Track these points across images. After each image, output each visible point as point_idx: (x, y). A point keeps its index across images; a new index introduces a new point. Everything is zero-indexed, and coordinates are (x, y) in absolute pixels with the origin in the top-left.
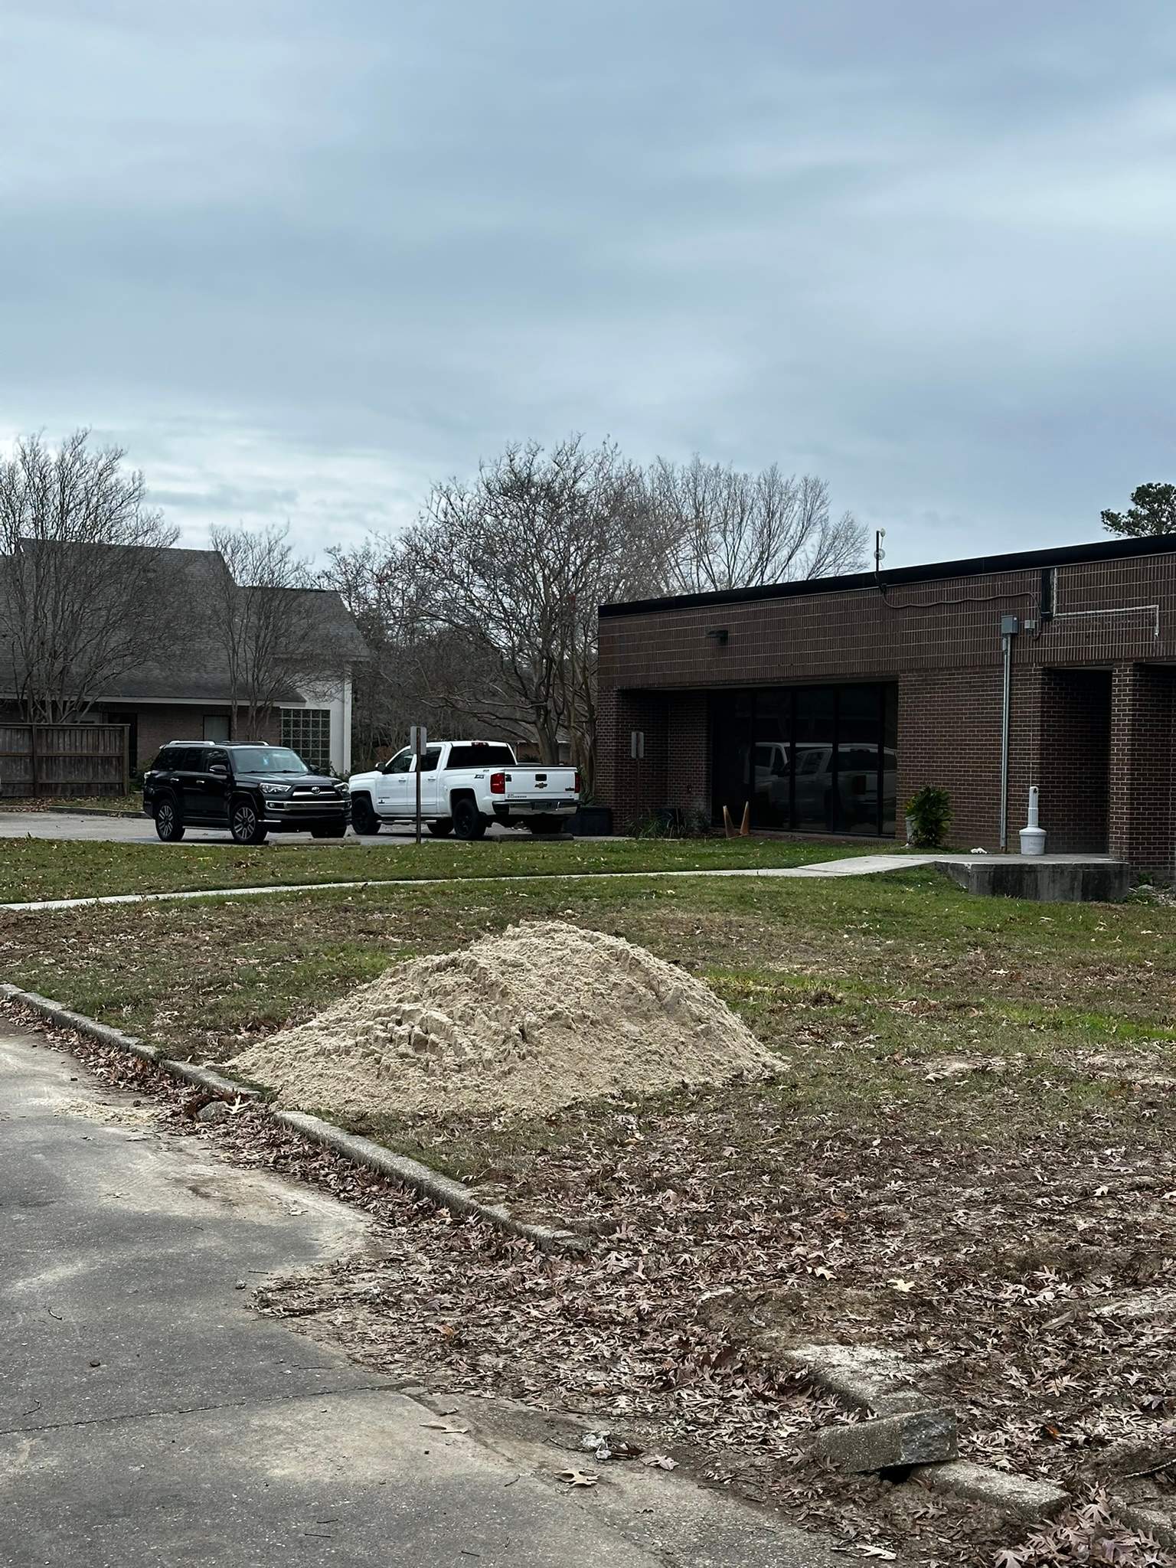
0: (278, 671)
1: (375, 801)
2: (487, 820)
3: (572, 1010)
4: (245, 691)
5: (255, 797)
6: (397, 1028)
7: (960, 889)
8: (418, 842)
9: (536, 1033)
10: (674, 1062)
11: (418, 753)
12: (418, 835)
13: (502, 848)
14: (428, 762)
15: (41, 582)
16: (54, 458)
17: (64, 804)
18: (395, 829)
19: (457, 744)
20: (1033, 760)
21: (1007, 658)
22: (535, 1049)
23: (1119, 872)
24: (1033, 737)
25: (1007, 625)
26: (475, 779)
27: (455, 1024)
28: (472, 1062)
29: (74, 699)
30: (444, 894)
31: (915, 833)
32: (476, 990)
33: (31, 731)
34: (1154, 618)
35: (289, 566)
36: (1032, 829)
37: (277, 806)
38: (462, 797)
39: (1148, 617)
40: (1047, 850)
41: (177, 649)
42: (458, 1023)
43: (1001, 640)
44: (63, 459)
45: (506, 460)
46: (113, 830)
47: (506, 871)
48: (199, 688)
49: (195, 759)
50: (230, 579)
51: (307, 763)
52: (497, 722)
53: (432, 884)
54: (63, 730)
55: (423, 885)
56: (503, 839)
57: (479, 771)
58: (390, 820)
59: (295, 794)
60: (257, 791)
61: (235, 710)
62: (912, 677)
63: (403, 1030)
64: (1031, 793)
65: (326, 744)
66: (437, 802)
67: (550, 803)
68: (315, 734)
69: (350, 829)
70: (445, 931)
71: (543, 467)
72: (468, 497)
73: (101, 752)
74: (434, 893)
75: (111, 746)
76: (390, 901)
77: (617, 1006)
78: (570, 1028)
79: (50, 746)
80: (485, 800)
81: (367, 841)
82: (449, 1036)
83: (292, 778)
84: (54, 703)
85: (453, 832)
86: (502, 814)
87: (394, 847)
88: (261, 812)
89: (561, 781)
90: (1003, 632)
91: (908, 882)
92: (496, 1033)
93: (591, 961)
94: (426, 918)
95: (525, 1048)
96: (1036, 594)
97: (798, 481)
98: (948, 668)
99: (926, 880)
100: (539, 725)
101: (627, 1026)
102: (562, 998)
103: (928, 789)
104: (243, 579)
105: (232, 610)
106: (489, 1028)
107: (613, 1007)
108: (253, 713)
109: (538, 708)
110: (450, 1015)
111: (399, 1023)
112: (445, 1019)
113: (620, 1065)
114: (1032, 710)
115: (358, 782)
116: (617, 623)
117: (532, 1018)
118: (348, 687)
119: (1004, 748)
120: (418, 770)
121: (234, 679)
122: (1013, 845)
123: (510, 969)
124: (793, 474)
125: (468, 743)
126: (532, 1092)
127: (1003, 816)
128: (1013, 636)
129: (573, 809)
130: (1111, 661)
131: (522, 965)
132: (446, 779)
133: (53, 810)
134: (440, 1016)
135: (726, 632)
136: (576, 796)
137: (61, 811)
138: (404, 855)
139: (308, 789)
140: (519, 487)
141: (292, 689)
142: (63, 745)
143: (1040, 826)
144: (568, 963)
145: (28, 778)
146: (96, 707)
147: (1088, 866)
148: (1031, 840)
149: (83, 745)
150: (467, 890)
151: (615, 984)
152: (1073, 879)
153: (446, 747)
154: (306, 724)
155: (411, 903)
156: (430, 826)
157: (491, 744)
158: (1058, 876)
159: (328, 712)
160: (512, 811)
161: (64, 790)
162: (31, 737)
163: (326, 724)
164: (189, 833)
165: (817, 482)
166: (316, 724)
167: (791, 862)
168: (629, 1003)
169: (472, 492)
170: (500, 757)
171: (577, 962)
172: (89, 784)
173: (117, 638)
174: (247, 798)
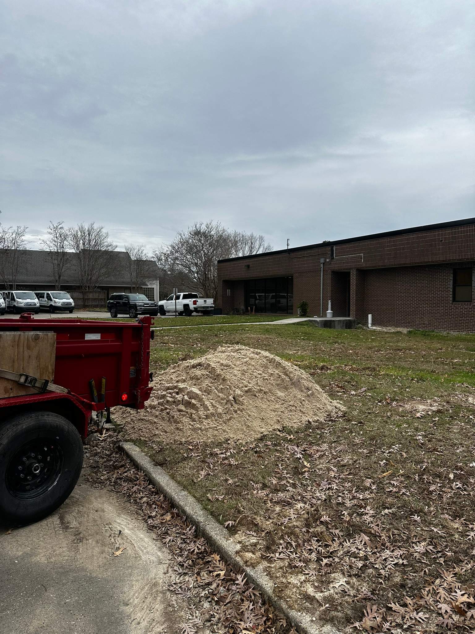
0: (142, 278)
1: (165, 307)
2: (192, 311)
3: (255, 387)
4: (134, 283)
5: (135, 306)
6: (177, 396)
7: (317, 327)
8: (176, 317)
9: (241, 399)
10: (302, 410)
11: (175, 295)
12: (176, 315)
13: (197, 318)
14: (178, 298)
15: (84, 258)
16: (87, 229)
17: (91, 309)
18: (170, 314)
19: (185, 293)
20: (329, 294)
21: (322, 269)
22: (241, 407)
23: (354, 321)
24: (329, 288)
25: (322, 261)
26: (188, 301)
27: (203, 395)
28: (213, 414)
29: (93, 285)
30: (185, 331)
31: (300, 313)
32: (211, 377)
33: (83, 293)
34: (362, 257)
35: (143, 254)
36: (329, 311)
37: (140, 308)
38: (186, 306)
39: (360, 257)
40: (333, 316)
41: (118, 273)
42: (205, 394)
43: (320, 265)
44: (89, 229)
45: (195, 226)
46: (101, 315)
47: (200, 324)
48: (123, 283)
49: (120, 297)
50: (129, 257)
51: (148, 298)
52: (194, 289)
53: (181, 328)
54: (91, 292)
55: (178, 328)
56: (196, 316)
57: (190, 300)
58: (169, 312)
59: (145, 305)
60: (135, 305)
61: (132, 288)
62: (297, 275)
63: (179, 397)
64: (329, 303)
65: (153, 295)
66: (180, 308)
67: (207, 307)
68: (151, 293)
69: (159, 314)
70: (187, 342)
71: (203, 228)
72: (186, 235)
73: (100, 297)
74: (182, 330)
75: (102, 296)
76: (170, 333)
77: (274, 384)
78: (255, 396)
79: (88, 296)
80: (192, 307)
81: (163, 317)
82: (201, 400)
83: (144, 301)
84: (89, 286)
85: (184, 314)
86: (196, 310)
87: (170, 318)
88: (136, 310)
89: (210, 302)
90: (321, 262)
91: (304, 325)
92: (222, 399)
93: (259, 363)
94: (181, 338)
95: (236, 407)
96: (330, 252)
97: (258, 236)
98: (306, 272)
99: (308, 324)
100: (204, 289)
101: (280, 394)
102: (250, 381)
103: (303, 302)
104: (133, 258)
105: (130, 264)
106: (219, 396)
107: (272, 385)
108: (136, 288)
109: (203, 285)
110: (200, 390)
111: (177, 393)
112: (198, 392)
113: (280, 413)
114: (329, 281)
115: (161, 303)
116: (222, 264)
117: (238, 392)
118: (158, 281)
119: (322, 291)
120: (175, 300)
121: (131, 281)
122: (326, 316)
123: (225, 368)
124: (257, 235)
125: (187, 293)
126: (242, 430)
127: (321, 308)
128: (324, 263)
129: (213, 309)
130: (350, 269)
131: (230, 366)
132: (182, 302)
133: (88, 311)
134: (195, 390)
135: (249, 265)
136: (213, 305)
137: (90, 311)
138: (173, 320)
139: (148, 304)
140: (197, 233)
141: (145, 283)
142: (91, 296)
143: (331, 310)
144: (250, 364)
145: (83, 304)
146: (99, 287)
147: (347, 320)
148: (330, 314)
149: (96, 296)
150: (191, 329)
151: (272, 374)
152: (343, 323)
153: (182, 294)
154: (149, 291)
155: (176, 334)
156: (178, 313)
157: (193, 293)
158: (339, 323)
159: (154, 288)
160: (198, 309)
161: (91, 306)
162: (83, 294)
163: (153, 291)
164: (119, 316)
165: (262, 236)
166: (151, 291)
167: (272, 320)
168: (278, 382)
169: (187, 235)
170: (195, 296)
171: (253, 364)
172: (97, 305)
173: (103, 271)
174: (133, 307)
